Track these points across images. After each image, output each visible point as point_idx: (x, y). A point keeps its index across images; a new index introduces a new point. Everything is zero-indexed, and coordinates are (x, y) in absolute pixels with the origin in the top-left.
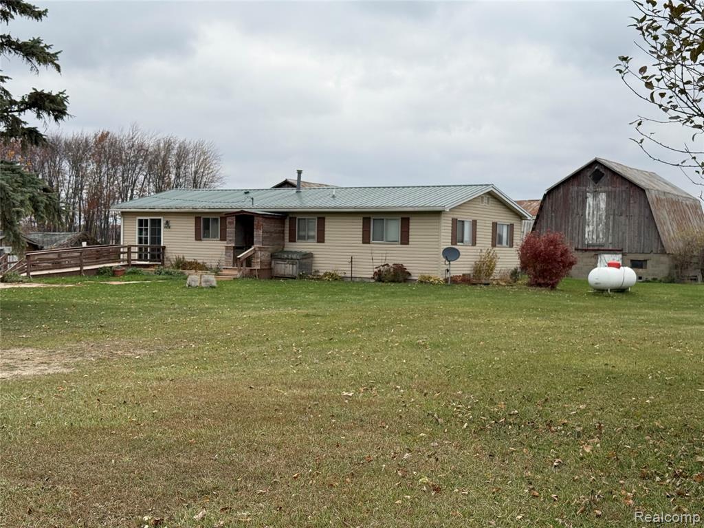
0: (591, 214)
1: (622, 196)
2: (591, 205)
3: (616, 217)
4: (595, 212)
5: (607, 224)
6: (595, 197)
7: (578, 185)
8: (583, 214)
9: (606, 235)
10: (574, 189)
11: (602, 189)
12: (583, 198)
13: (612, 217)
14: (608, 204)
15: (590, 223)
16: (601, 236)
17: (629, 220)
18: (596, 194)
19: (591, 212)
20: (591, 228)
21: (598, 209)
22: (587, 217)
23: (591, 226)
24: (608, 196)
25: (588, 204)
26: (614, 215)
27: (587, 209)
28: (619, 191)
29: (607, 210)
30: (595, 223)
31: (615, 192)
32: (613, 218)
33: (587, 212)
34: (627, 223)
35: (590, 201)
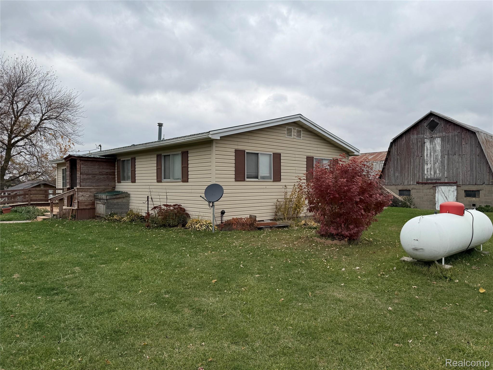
0: (429, 155)
1: (455, 139)
2: (429, 148)
3: (450, 156)
4: (432, 154)
5: (443, 162)
6: (431, 142)
7: (417, 134)
8: (422, 156)
9: (442, 170)
10: (414, 137)
11: (438, 135)
12: (422, 143)
13: (446, 157)
14: (442, 147)
15: (429, 162)
16: (438, 172)
17: (462, 158)
18: (432, 139)
19: (429, 153)
20: (429, 166)
21: (435, 151)
22: (426, 158)
23: (429, 165)
24: (442, 141)
25: (426, 148)
26: (448, 155)
27: (426, 151)
28: (452, 136)
29: (442, 151)
30: (432, 162)
31: (448, 136)
32: (448, 157)
33: (425, 154)
34: (460, 160)
35: (428, 145)
